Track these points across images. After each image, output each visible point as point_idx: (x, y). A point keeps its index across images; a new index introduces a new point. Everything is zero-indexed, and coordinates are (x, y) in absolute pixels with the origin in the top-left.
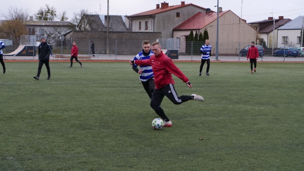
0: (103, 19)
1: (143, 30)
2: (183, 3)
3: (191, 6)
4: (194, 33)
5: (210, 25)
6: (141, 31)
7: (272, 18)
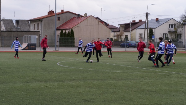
0: (14, 22)
1: (36, 30)
2: (62, 11)
3: (68, 13)
4: (64, 32)
5: (77, 26)
6: (35, 30)
7: (135, 21)
